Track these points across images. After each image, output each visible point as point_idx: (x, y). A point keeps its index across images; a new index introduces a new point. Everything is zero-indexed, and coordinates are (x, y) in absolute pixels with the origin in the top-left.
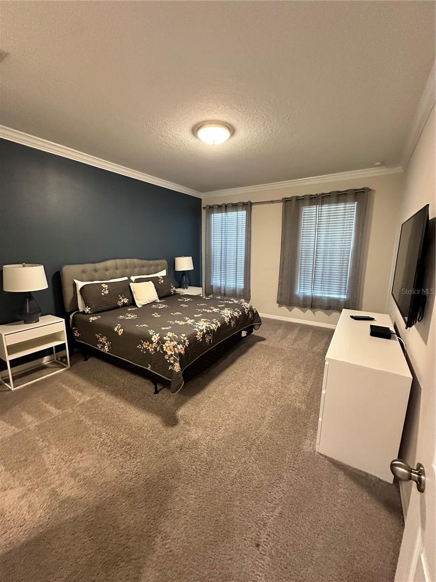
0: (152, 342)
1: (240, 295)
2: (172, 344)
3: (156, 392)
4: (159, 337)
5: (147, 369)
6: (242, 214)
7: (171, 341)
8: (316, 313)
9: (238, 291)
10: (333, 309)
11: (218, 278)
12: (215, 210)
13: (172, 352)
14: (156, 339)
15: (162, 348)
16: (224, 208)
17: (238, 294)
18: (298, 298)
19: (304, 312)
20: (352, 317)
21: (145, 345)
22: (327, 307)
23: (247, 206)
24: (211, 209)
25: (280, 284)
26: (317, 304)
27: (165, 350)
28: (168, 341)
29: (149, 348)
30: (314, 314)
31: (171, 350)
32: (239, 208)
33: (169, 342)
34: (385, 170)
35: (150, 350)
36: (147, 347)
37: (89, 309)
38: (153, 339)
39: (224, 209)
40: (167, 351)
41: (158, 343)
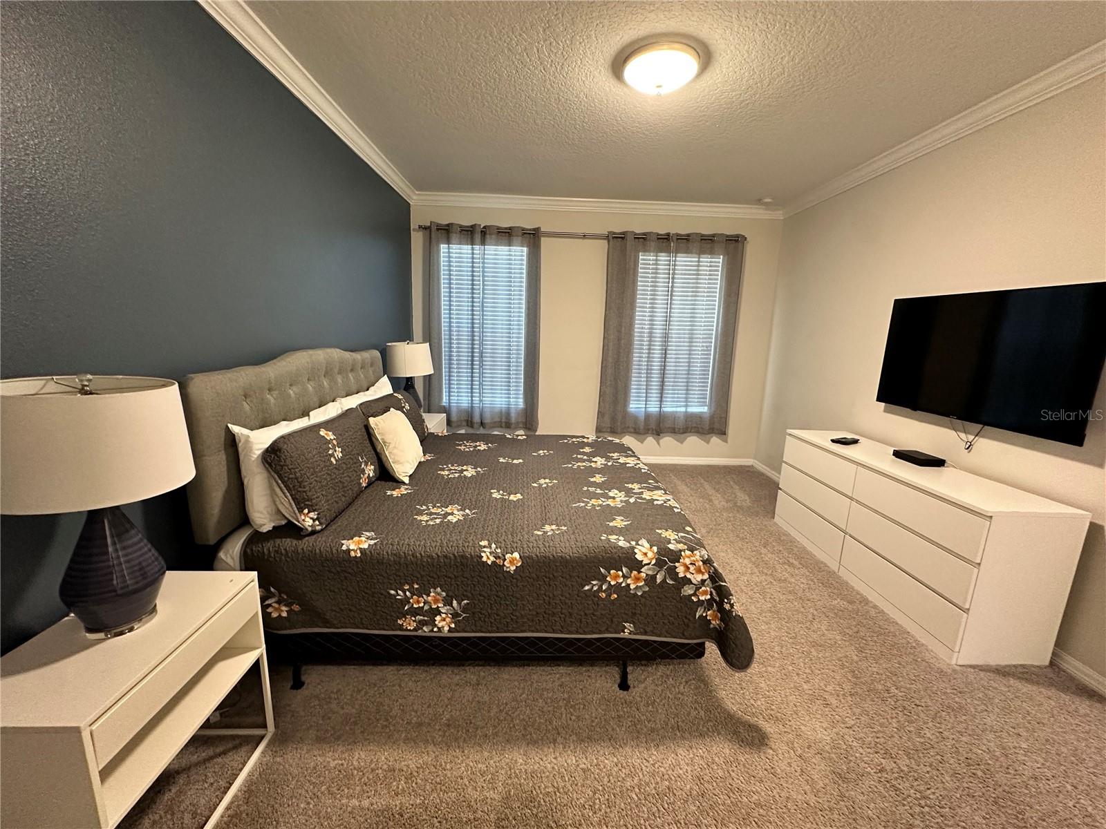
0: (638, 566)
1: (518, 423)
2: (698, 557)
3: (624, 686)
4: (655, 549)
5: (621, 635)
6: (519, 253)
7: (692, 550)
8: (661, 441)
9: (513, 415)
10: (690, 432)
11: (465, 387)
12: (454, 237)
13: (703, 574)
14: (650, 555)
15: (672, 572)
16: (475, 234)
17: (513, 420)
18: (635, 418)
19: (642, 443)
20: (833, 441)
21: (615, 578)
22: (683, 429)
23: (533, 238)
24: (446, 232)
25: (602, 395)
26: (667, 426)
27: (681, 575)
28: (684, 551)
29: (629, 581)
30: (658, 444)
31: (699, 571)
32: (515, 238)
33: (688, 553)
34: (761, 211)
35: (632, 587)
36: (621, 580)
37: (312, 515)
38: (639, 557)
39: (478, 237)
40: (689, 576)
41: (660, 564)
